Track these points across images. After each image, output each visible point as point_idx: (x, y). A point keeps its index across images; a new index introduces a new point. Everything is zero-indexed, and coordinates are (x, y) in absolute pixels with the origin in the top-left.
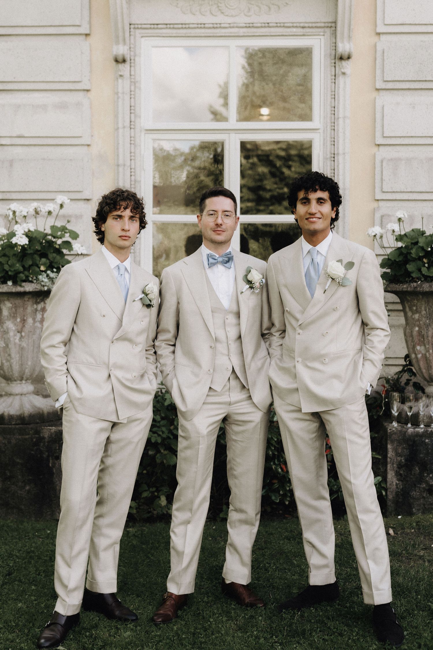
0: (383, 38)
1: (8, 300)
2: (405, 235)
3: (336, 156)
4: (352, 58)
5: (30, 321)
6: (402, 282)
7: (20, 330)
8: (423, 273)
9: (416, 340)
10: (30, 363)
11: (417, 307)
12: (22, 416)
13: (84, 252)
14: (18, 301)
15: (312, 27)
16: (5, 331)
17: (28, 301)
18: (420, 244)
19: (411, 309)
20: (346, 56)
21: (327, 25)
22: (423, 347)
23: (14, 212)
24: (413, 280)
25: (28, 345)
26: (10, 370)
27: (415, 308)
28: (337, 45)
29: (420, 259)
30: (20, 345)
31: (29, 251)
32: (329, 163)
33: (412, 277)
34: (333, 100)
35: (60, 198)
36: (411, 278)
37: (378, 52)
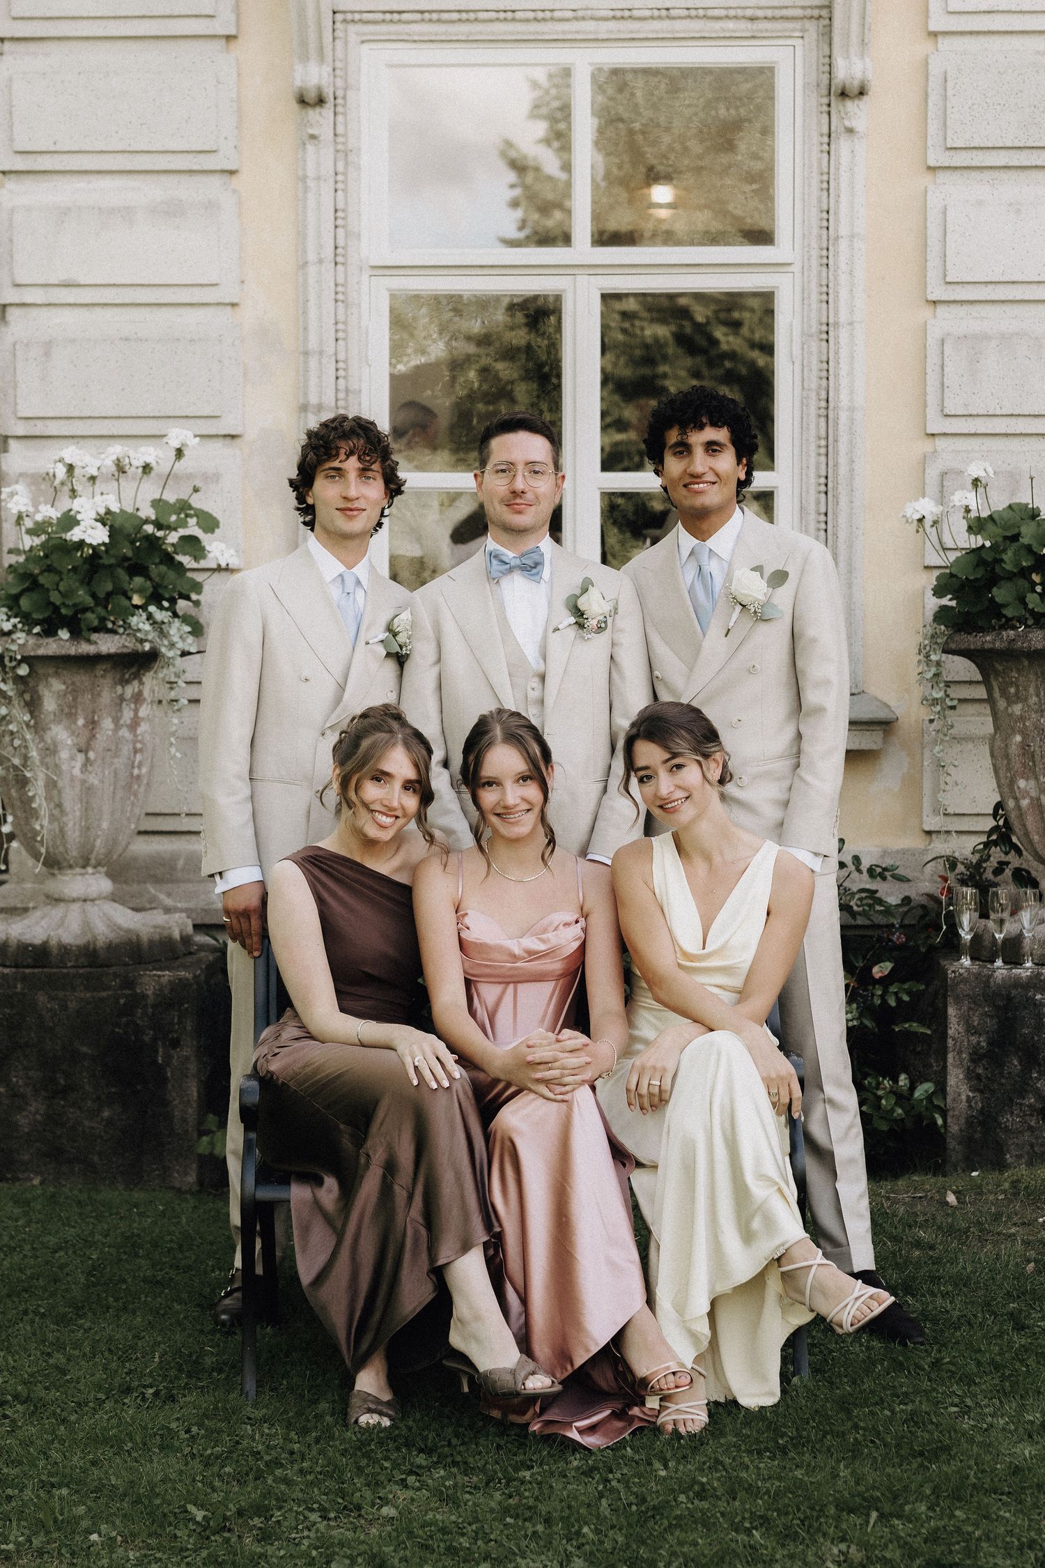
0: (944, 43)
1: (57, 674)
2: (991, 517)
3: (831, 328)
4: (870, 93)
5: (107, 724)
6: (982, 630)
7: (84, 747)
8: (1030, 606)
9: (1017, 765)
10: (105, 825)
11: (1017, 686)
12: (91, 946)
13: (234, 562)
14: (82, 679)
15: (774, 18)
16: (47, 749)
17: (103, 676)
18: (1025, 540)
19: (1004, 693)
20: (856, 91)
21: (809, 12)
22: (1032, 783)
23: (71, 468)
24: (1008, 624)
25: (102, 782)
26: (58, 842)
27: (1012, 690)
28: (834, 62)
29: (1024, 573)
30: (84, 782)
31: (106, 561)
32: (814, 345)
33: (1005, 616)
34: (825, 193)
35: (178, 435)
36: (1004, 620)
37: (931, 78)
